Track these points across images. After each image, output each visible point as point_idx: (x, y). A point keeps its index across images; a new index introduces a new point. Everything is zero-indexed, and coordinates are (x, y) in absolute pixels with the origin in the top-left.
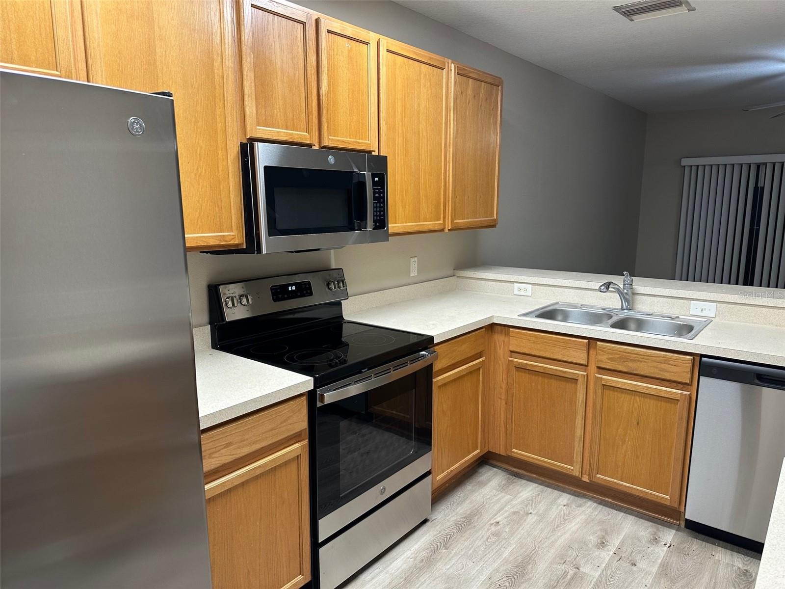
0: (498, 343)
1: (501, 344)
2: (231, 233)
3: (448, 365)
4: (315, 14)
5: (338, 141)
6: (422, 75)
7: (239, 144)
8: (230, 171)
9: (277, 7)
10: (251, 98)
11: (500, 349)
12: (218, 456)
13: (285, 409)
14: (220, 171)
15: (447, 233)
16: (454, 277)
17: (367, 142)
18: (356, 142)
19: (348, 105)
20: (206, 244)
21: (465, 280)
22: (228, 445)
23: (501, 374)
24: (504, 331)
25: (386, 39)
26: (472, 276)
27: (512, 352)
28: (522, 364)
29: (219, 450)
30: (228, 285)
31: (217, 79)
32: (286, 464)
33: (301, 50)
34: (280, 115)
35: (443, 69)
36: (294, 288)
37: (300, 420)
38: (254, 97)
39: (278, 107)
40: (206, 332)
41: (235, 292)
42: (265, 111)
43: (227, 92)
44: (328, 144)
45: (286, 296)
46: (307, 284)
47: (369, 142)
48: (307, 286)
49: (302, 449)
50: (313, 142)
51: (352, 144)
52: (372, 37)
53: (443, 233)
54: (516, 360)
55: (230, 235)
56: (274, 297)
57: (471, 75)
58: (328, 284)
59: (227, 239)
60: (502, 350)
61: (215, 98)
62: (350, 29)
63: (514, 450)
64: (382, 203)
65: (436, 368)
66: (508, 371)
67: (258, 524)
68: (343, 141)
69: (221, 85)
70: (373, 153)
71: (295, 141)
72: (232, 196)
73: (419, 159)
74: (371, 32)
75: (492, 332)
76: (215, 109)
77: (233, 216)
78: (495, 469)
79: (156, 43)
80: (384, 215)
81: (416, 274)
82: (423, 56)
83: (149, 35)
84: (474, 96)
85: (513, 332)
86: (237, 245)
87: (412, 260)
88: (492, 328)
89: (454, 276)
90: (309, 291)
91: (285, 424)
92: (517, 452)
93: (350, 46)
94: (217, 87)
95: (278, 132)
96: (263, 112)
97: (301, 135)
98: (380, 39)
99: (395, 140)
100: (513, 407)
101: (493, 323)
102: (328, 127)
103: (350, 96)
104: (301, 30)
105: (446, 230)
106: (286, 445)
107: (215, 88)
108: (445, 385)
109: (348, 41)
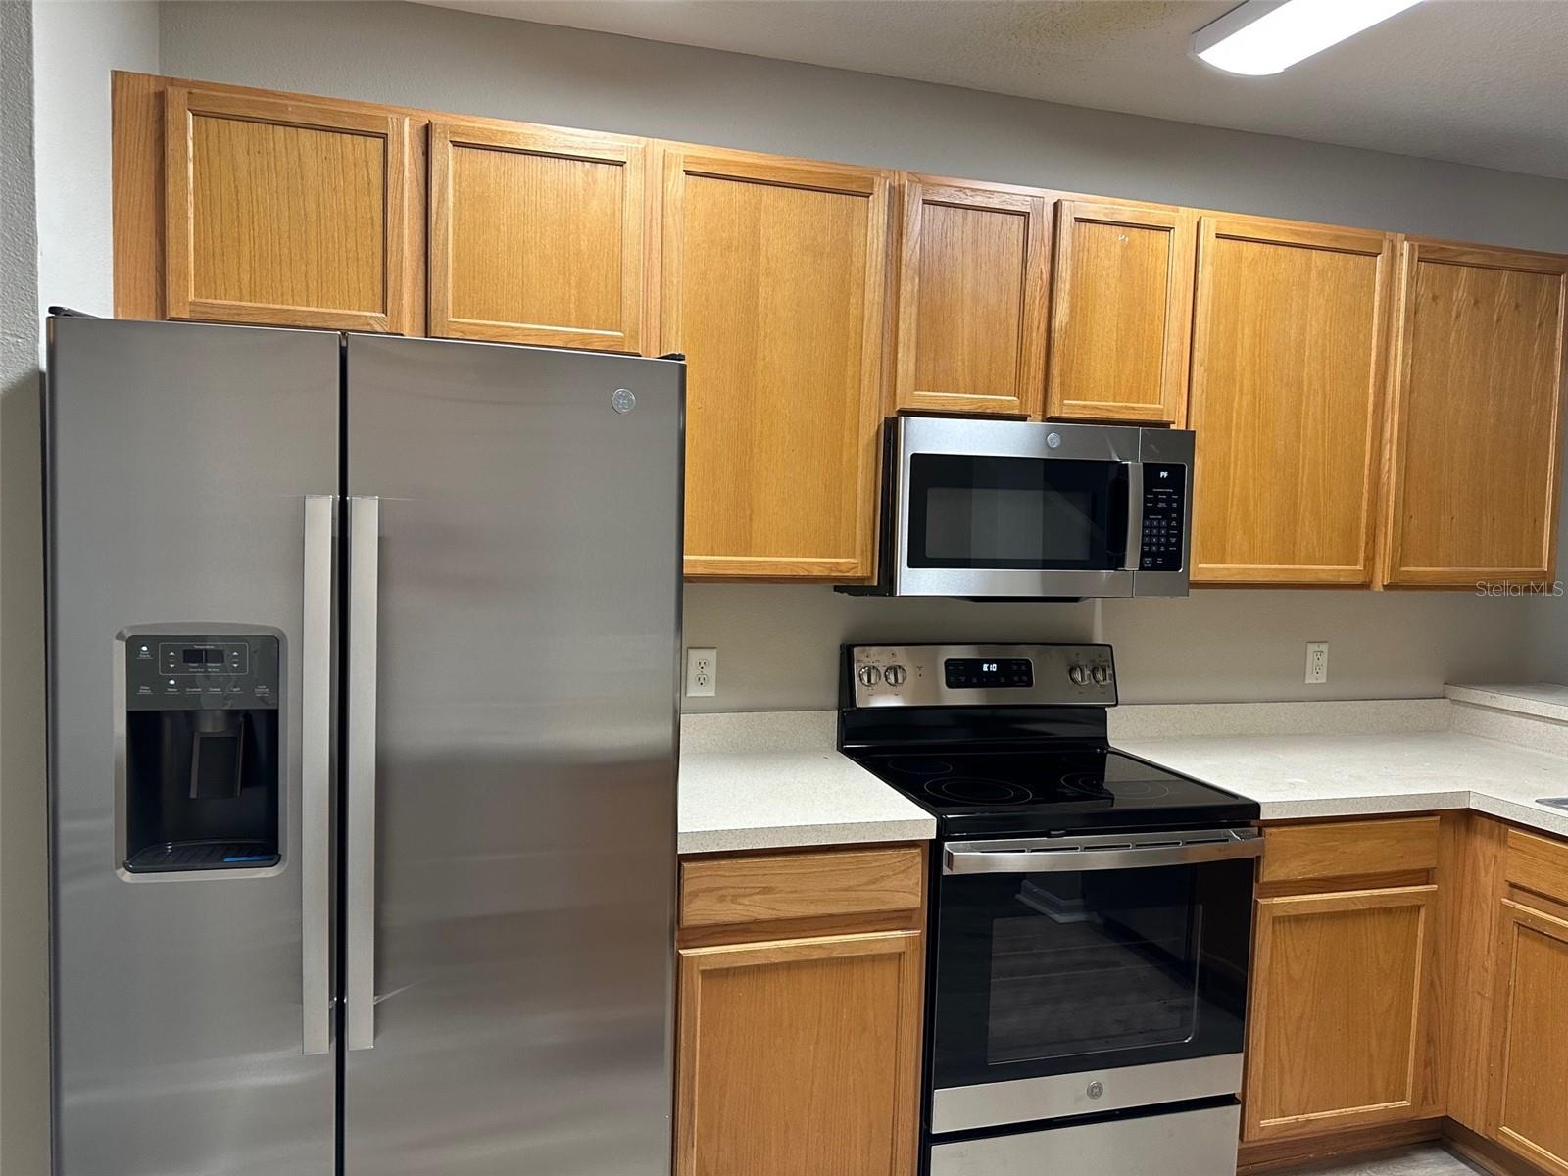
0: (1481, 859)
1: (1488, 860)
2: (851, 560)
3: (1307, 876)
4: (1051, 196)
5: (1084, 406)
6: (1314, 274)
7: (883, 419)
8: (860, 463)
9: (971, 196)
10: (909, 348)
11: (1486, 873)
12: (747, 903)
13: (876, 861)
14: (844, 463)
15: (1379, 592)
16: (1442, 700)
17: (1158, 406)
18: (1127, 407)
19: (1114, 343)
20: (806, 574)
21: (1472, 711)
22: (767, 890)
23: (1486, 936)
24: (1497, 832)
25: (1216, 216)
26: (1487, 704)
27: (1513, 885)
28: (1534, 918)
29: (750, 895)
30: (868, 648)
31: (852, 323)
32: (875, 959)
33: (1017, 260)
34: (964, 370)
35: (1375, 255)
36: (994, 668)
37: (909, 889)
38: (913, 345)
39: (960, 357)
40: (830, 721)
41: (878, 661)
42: (935, 366)
43: (867, 342)
44: (1061, 412)
45: (975, 680)
46: (1023, 664)
47: (1161, 406)
48: (1024, 668)
49: (906, 943)
50: (1026, 410)
51: (1117, 412)
52: (1182, 217)
53: (1366, 592)
54: (1519, 906)
55: (849, 562)
56: (952, 679)
57: (1464, 259)
58: (1071, 671)
59: (843, 568)
60: (1490, 876)
61: (846, 352)
62: (1128, 209)
63: (1506, 1129)
64: (1174, 520)
65: (1269, 873)
66: (1502, 928)
67: (812, 1047)
68: (1095, 407)
69: (859, 330)
70: (1173, 427)
71: (989, 411)
72: (859, 502)
73: (1298, 436)
74: (1181, 208)
75: (1468, 830)
76: (845, 368)
77: (858, 532)
78: (1463, 1166)
79: (761, 280)
80: (1179, 544)
81: (1324, 681)
82: (1314, 236)
83: (751, 270)
84: (1476, 302)
85: (1515, 837)
86: (859, 579)
87: (1312, 648)
88: (1465, 820)
89: (1443, 698)
90: (1025, 678)
91: (873, 887)
92: (1513, 1136)
93: (1127, 239)
94: (852, 334)
95: (955, 398)
96: (931, 367)
97: (1001, 401)
98: (1201, 218)
99: (1233, 401)
100: (1506, 1020)
101: (1469, 809)
102: (1062, 384)
103: (1121, 326)
104: (1019, 226)
105: (1378, 586)
106: (878, 927)
107: (848, 337)
108: (1299, 920)
109: (1124, 231)
